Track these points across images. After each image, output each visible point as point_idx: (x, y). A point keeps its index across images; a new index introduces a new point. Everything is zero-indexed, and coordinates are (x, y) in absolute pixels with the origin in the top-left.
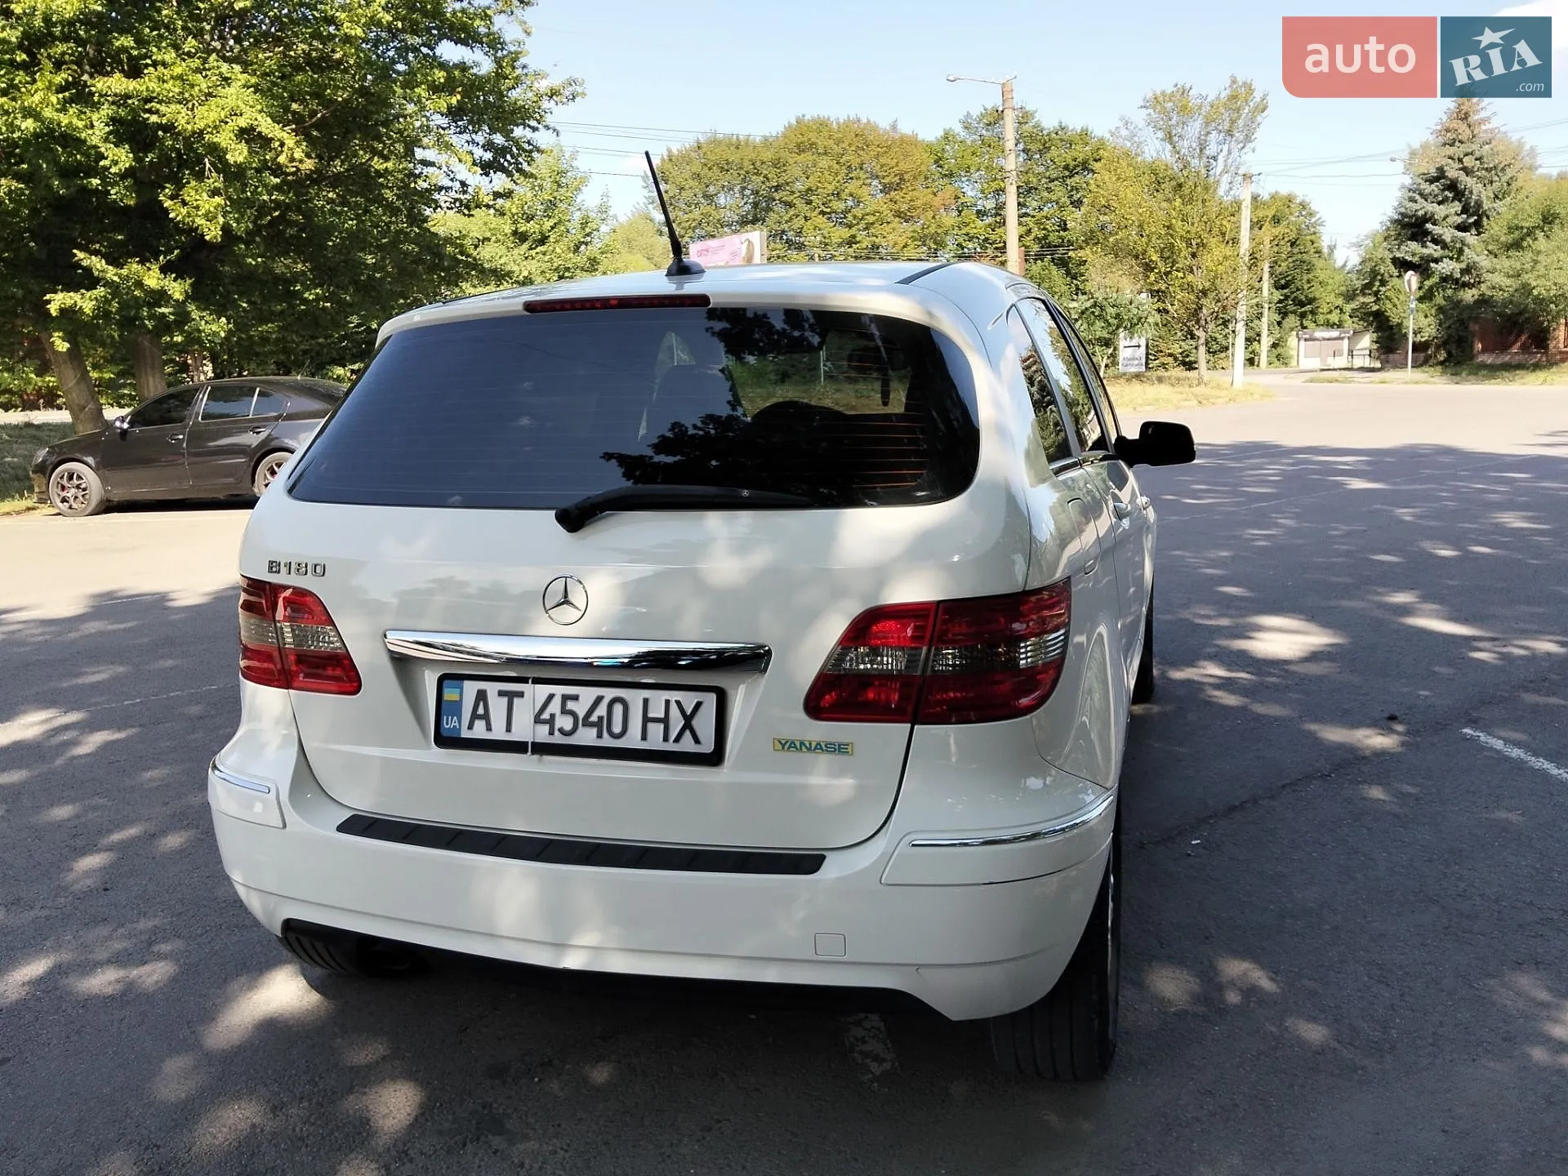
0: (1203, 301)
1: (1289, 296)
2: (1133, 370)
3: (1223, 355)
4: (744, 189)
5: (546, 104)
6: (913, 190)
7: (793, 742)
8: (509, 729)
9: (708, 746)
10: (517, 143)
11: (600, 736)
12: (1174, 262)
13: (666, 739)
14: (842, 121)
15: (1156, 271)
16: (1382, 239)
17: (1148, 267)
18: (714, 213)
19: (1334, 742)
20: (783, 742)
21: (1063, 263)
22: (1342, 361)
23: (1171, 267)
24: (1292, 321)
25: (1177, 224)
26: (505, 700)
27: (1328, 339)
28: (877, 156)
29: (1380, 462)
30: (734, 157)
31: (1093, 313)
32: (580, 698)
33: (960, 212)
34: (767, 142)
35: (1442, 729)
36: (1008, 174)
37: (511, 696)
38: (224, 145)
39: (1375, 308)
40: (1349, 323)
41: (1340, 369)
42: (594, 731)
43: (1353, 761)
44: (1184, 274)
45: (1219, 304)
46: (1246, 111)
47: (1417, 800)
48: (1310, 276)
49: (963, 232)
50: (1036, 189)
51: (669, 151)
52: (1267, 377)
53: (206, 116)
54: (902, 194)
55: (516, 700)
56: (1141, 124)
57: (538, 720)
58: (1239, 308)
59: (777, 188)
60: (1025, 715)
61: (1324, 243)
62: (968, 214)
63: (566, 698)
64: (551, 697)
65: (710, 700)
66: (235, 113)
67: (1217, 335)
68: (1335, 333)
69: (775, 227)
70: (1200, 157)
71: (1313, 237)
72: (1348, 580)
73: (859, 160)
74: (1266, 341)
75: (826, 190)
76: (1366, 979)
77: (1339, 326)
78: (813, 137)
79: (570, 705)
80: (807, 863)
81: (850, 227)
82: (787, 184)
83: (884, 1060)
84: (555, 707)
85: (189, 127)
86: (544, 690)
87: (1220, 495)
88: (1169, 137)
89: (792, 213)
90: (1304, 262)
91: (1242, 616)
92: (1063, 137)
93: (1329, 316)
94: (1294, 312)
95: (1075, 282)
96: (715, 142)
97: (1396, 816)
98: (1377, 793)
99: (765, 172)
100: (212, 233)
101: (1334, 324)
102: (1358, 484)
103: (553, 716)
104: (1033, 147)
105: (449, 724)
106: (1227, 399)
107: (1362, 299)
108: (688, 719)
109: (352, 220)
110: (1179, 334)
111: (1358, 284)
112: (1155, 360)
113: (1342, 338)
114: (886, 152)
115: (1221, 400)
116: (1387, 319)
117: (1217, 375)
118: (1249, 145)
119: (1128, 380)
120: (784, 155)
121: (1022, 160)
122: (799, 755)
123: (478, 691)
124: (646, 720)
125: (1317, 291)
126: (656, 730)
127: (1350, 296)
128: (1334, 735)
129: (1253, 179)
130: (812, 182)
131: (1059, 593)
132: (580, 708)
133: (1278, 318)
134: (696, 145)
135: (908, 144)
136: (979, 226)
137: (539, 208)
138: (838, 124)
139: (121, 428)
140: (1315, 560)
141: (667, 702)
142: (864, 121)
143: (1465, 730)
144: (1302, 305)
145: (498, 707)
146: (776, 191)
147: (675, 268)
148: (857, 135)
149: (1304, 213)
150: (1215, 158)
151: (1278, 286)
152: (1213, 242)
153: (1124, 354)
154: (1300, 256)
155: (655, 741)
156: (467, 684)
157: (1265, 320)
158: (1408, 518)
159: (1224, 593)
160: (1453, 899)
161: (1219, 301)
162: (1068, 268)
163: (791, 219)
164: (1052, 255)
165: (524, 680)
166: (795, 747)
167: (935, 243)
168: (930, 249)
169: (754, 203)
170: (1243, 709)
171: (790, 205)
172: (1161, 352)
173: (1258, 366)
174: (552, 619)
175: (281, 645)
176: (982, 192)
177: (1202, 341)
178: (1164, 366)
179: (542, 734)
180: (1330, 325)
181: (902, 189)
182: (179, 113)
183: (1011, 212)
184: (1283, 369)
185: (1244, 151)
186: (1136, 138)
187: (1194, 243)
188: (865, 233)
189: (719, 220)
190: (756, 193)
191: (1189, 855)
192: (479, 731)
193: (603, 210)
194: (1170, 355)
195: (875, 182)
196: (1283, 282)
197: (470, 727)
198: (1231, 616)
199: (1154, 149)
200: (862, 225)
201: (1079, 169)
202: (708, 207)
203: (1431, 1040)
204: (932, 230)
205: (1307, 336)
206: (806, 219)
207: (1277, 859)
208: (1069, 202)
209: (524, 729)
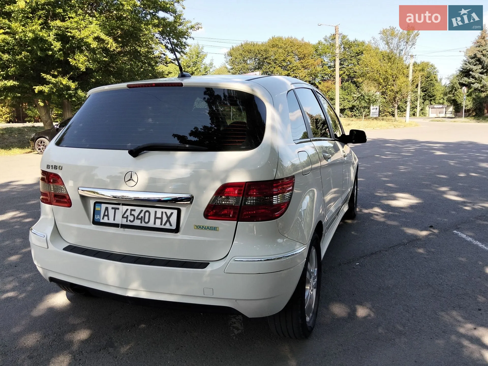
0: (397, 95)
1: (426, 94)
2: (375, 116)
3: (405, 112)
4: (255, 58)
5: (189, 31)
6: (308, 59)
7: (200, 226)
8: (114, 220)
9: (174, 227)
10: (181, 43)
11: (141, 223)
12: (388, 83)
13: (161, 224)
14: (286, 38)
15: (382, 85)
16: (456, 76)
17: (380, 84)
18: (246, 66)
19: (410, 234)
20: (197, 226)
21: (354, 83)
22: (443, 115)
23: (387, 84)
24: (427, 102)
25: (389, 71)
26: (114, 210)
27: (439, 108)
28: (297, 49)
29: (447, 147)
30: (253, 49)
31: (361, 98)
32: (136, 210)
33: (323, 66)
34: (263, 45)
35: (447, 231)
36: (336, 55)
37: (115, 209)
38: (90, 42)
39: (453, 98)
40: (446, 103)
41: (441, 117)
42: (140, 221)
43: (415, 240)
44: (391, 86)
45: (402, 96)
46: (412, 35)
47: (433, 253)
48: (433, 88)
49: (324, 72)
50: (347, 59)
51: (233, 47)
52: (418, 120)
53: (84, 34)
54: (304, 61)
55: (117, 211)
56: (379, 39)
57: (123, 217)
58: (408, 97)
59: (266, 58)
60: (275, 219)
61: (439, 78)
62: (326, 67)
63: (132, 210)
64: (127, 210)
65: (175, 212)
66: (93, 32)
67: (403, 106)
68: (441, 106)
69: (265, 70)
70: (397, 49)
71: (435, 76)
72: (428, 183)
73: (291, 50)
74: (419, 108)
75: (281, 59)
76: (402, 310)
77: (442, 104)
78: (277, 43)
79: (133, 213)
80: (203, 265)
81: (288, 70)
82: (269, 57)
83: (239, 329)
84: (128, 213)
85: (79, 37)
86: (125, 208)
87: (394, 156)
88: (387, 43)
89: (270, 66)
90: (432, 84)
91: (392, 193)
92: (356, 43)
93: (439, 101)
94: (428, 99)
95: (358, 88)
96: (247, 44)
97: (425, 258)
98: (421, 251)
99: (262, 53)
100: (83, 68)
101: (441, 103)
102: (439, 153)
103: (127, 216)
104: (346, 46)
105: (97, 217)
106: (404, 126)
107: (449, 95)
108: (168, 218)
109: (129, 65)
110: (391, 105)
111: (448, 90)
112: (383, 113)
113: (444, 108)
114: (300, 48)
115: (402, 126)
116: (457, 102)
117: (401, 119)
118: (413, 46)
119: (373, 119)
120: (268, 48)
121: (343, 50)
122: (202, 230)
123: (106, 207)
124: (156, 218)
125: (435, 93)
126: (158, 221)
127: (445, 94)
128: (410, 231)
129: (414, 57)
130: (276, 57)
131: (291, 180)
132: (136, 214)
133: (423, 101)
134: (241, 45)
135: (307, 45)
136: (329, 71)
137: (192, 64)
138: (285, 39)
139: (57, 128)
140: (419, 176)
141: (162, 212)
142: (294, 38)
143: (454, 231)
144: (431, 97)
145: (111, 212)
146: (266, 59)
147: (180, 75)
148: (291, 42)
149: (432, 68)
150: (402, 50)
151: (423, 91)
152: (400, 76)
153: (372, 111)
154: (430, 82)
155: (158, 225)
156: (102, 205)
157: (419, 102)
158: (452, 164)
159: (387, 186)
160: (437, 286)
161: (402, 95)
162: (356, 84)
163: (270, 68)
164: (351, 80)
165: (119, 204)
166: (201, 228)
167: (314, 76)
168: (313, 78)
169: (258, 63)
170: (384, 222)
171: (270, 63)
172: (385, 111)
173: (416, 116)
174: (127, 185)
175: (50, 191)
176: (330, 60)
177: (396, 107)
178: (386, 115)
179: (124, 222)
180: (439, 103)
181: (305, 59)
182: (76, 32)
183: (338, 67)
184: (424, 117)
185: (412, 48)
186: (377, 44)
187: (394, 77)
188: (293, 73)
189: (247, 68)
190: (259, 60)
191: (354, 268)
192: (106, 220)
193: (211, 64)
194: (388, 112)
195: (296, 57)
196: (425, 90)
197: (103, 219)
198: (387, 193)
199: (383, 47)
200: (292, 70)
201: (360, 53)
202: (244, 64)
203: (418, 331)
204: (314, 72)
205: (432, 107)
206: (274, 68)
207: (383, 270)
208: (357, 64)
209: (119, 220)
